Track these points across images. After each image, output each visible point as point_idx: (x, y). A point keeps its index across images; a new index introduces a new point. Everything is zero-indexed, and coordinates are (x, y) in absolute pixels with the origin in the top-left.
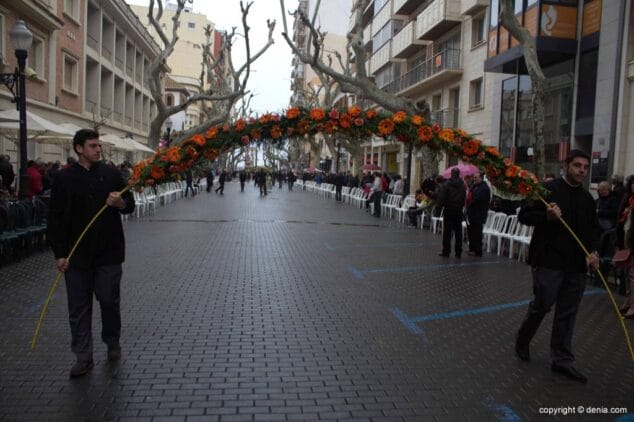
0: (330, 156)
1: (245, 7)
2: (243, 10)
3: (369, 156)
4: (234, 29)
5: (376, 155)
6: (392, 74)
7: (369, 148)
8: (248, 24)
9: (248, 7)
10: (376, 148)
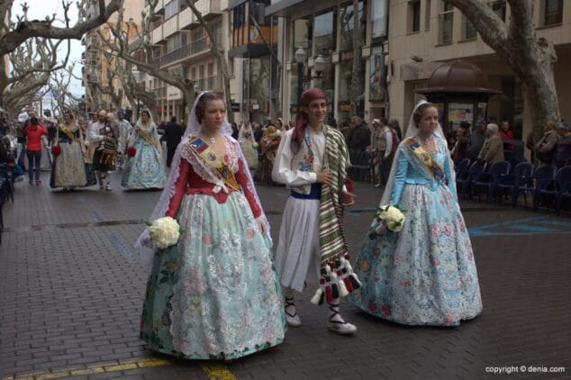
0: (130, 107)
1: (66, 4)
2: (64, 7)
3: (165, 108)
4: (54, 15)
5: (171, 107)
6: (180, 42)
7: (165, 101)
8: (69, 17)
9: (68, 5)
10: (171, 101)
